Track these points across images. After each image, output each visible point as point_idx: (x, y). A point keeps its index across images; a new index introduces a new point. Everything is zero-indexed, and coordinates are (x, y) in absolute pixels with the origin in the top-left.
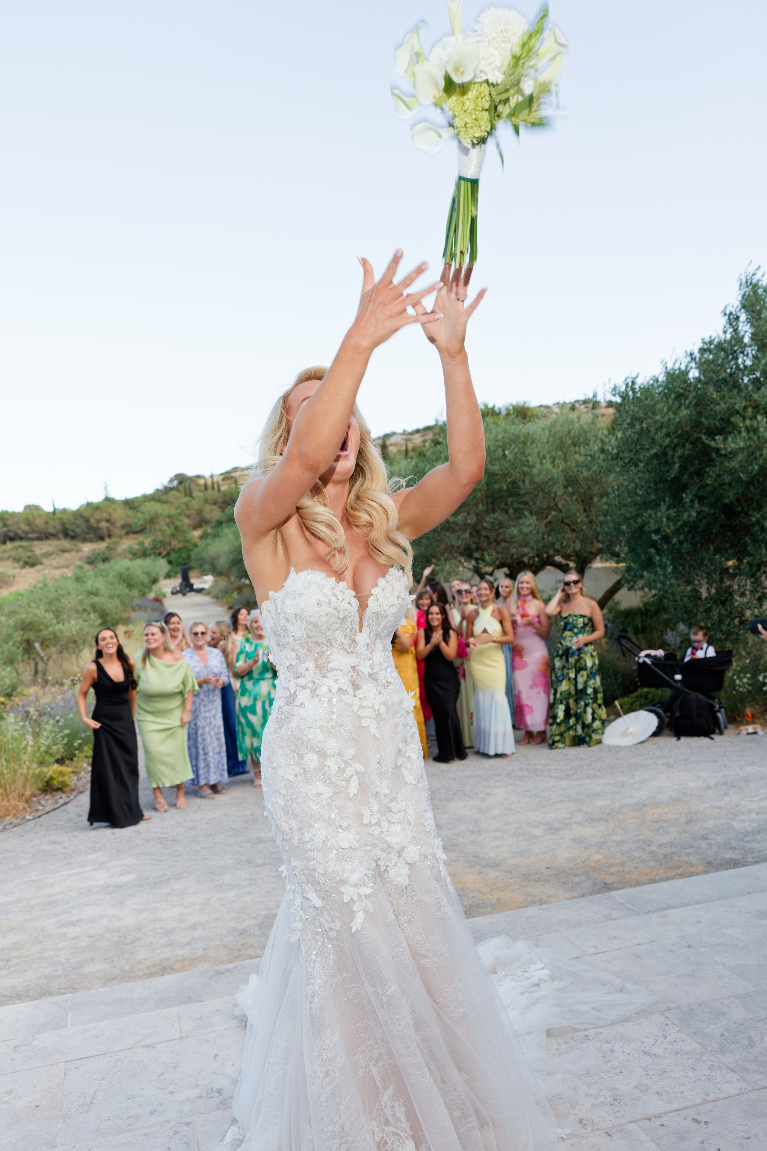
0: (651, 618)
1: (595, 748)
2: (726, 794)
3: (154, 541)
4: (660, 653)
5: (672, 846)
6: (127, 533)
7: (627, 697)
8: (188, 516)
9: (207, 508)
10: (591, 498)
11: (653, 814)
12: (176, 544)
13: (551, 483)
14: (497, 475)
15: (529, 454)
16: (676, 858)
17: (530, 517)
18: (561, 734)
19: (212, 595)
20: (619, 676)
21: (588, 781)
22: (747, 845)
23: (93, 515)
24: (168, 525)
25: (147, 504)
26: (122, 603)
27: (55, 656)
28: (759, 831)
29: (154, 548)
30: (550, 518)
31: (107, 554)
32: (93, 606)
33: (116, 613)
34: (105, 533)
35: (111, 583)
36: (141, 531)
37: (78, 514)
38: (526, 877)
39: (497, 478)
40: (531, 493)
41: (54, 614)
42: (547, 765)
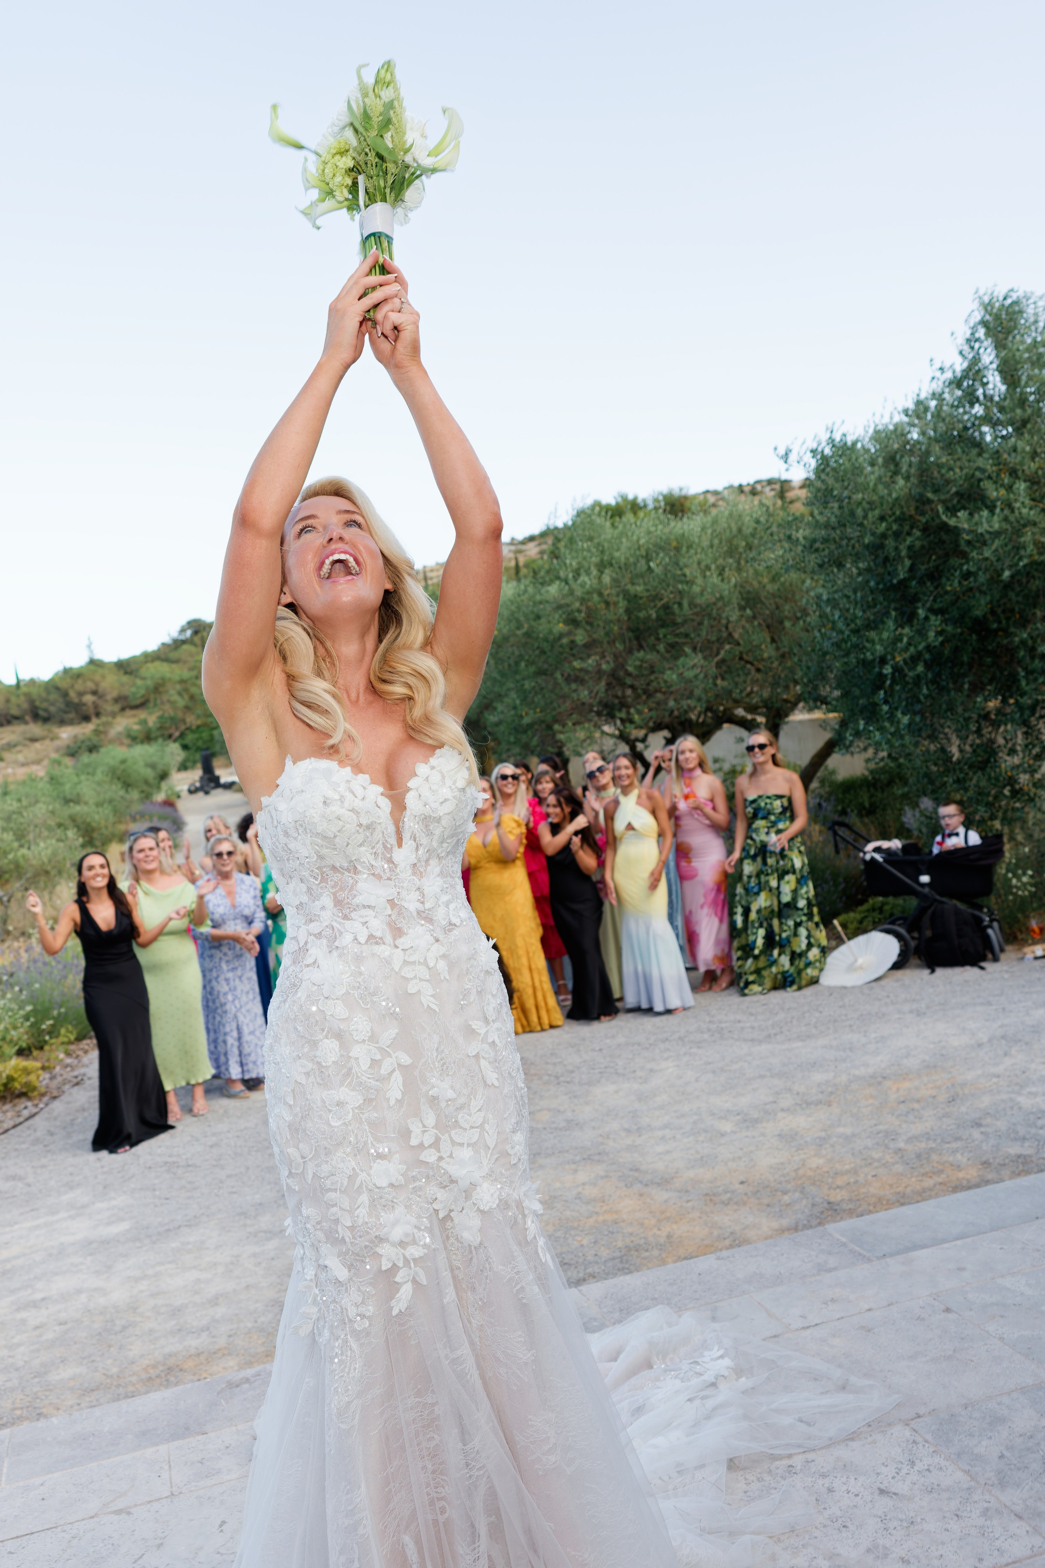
0: (884, 792)
1: (808, 991)
2: (1005, 1054)
3: (161, 717)
4: (896, 844)
5: (928, 1139)
6: (123, 709)
7: (853, 911)
10: (782, 623)
11: (898, 1090)
12: (192, 720)
13: (720, 604)
14: (641, 598)
15: (686, 566)
16: (934, 1157)
17: (694, 655)
18: (758, 972)
20: (841, 880)
21: (799, 1044)
22: (1041, 1132)
23: (72, 687)
24: (180, 694)
25: (149, 665)
26: (115, 811)
27: (19, 895)
29: (161, 728)
30: (723, 654)
31: (95, 740)
32: (73, 819)
33: (106, 827)
34: (91, 710)
35: (99, 784)
36: (142, 705)
37: (52, 686)
38: (710, 1197)
39: (642, 602)
40: (693, 620)
41: (15, 834)
42: (739, 1021)
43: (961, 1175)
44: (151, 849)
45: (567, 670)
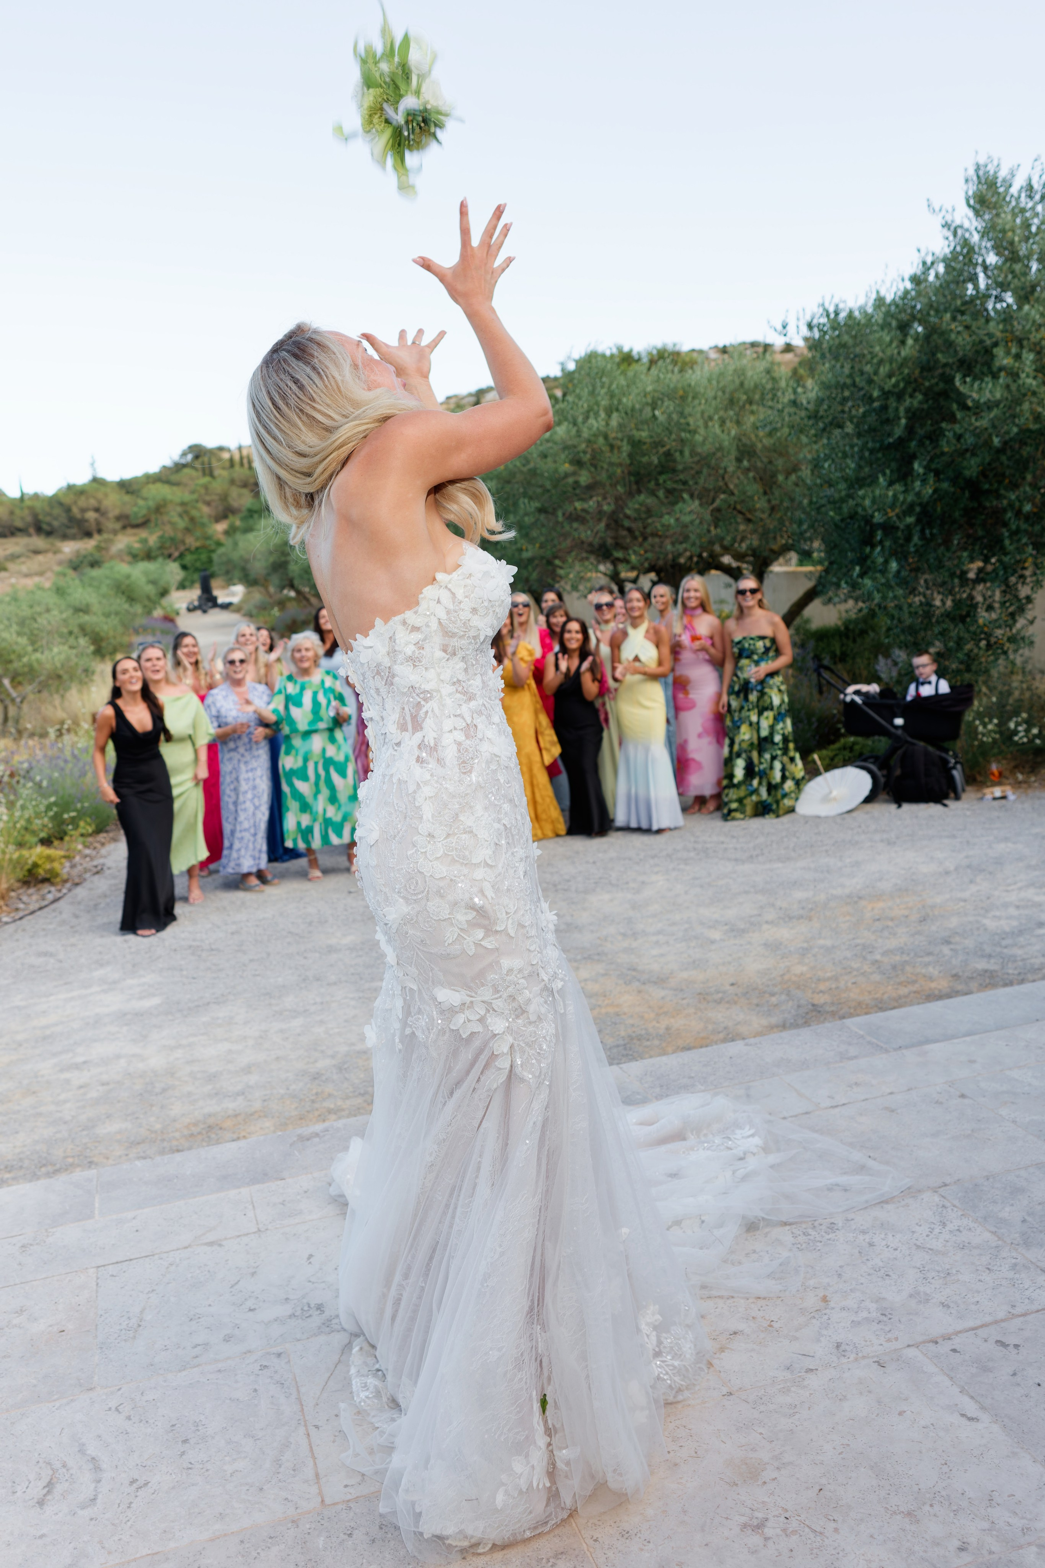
0: (854, 641)
1: (786, 819)
2: (971, 882)
3: (161, 537)
4: (874, 688)
5: (902, 953)
6: (124, 527)
7: (830, 748)
8: (208, 504)
9: (234, 492)
10: (774, 475)
11: (873, 909)
12: (191, 541)
13: (719, 454)
14: (645, 443)
15: (690, 415)
16: (908, 969)
17: (690, 501)
18: (740, 801)
19: (243, 612)
20: (814, 719)
21: (780, 865)
22: (1005, 951)
23: (75, 503)
24: (180, 516)
25: (151, 486)
26: (122, 623)
27: (31, 697)
28: (1021, 932)
29: (162, 547)
30: (717, 503)
31: (97, 556)
32: (83, 629)
33: (115, 637)
34: (94, 527)
35: (104, 596)
36: (144, 524)
37: (55, 501)
38: (703, 996)
39: (645, 447)
40: (692, 468)
41: (29, 639)
42: (723, 843)
43: (933, 985)
44: (158, 659)
45: (569, 509)
